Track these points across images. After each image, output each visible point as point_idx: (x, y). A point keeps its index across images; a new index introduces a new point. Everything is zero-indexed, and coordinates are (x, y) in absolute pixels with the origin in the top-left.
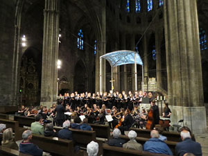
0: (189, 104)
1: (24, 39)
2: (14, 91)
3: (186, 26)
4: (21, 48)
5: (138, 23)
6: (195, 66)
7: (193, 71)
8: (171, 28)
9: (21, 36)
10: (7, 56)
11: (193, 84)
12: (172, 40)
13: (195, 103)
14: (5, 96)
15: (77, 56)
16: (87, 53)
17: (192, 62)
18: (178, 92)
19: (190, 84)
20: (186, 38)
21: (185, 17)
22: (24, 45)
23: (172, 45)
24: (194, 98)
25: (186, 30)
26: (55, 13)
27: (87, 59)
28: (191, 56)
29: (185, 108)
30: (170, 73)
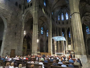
0: (81, 54)
1: (25, 32)
2: (21, 50)
3: (78, 31)
4: (24, 35)
5: (63, 24)
6: (82, 43)
7: (81, 44)
8: (74, 31)
9: (24, 31)
10: (20, 38)
11: (82, 48)
12: (75, 35)
13: (83, 54)
14: (18, 52)
15: (41, 37)
16: (44, 35)
17: (81, 41)
18: (78, 51)
19: (81, 48)
20: (79, 34)
21: (78, 28)
22: (25, 34)
23: (75, 36)
24: (82, 52)
25: (79, 32)
26: (37, 24)
27: (44, 37)
28: (81, 40)
29: (80, 55)
30: (75, 45)
